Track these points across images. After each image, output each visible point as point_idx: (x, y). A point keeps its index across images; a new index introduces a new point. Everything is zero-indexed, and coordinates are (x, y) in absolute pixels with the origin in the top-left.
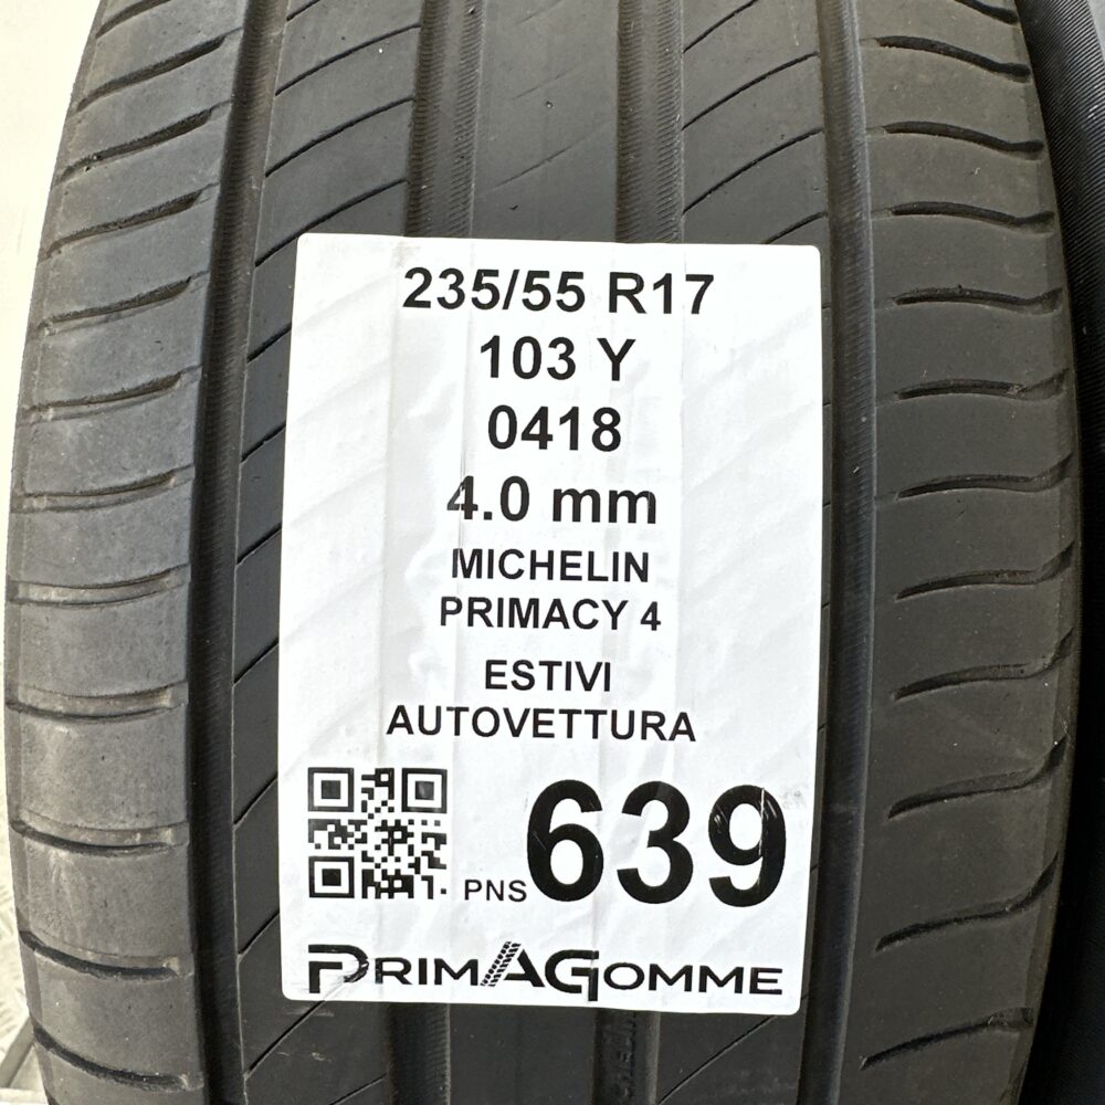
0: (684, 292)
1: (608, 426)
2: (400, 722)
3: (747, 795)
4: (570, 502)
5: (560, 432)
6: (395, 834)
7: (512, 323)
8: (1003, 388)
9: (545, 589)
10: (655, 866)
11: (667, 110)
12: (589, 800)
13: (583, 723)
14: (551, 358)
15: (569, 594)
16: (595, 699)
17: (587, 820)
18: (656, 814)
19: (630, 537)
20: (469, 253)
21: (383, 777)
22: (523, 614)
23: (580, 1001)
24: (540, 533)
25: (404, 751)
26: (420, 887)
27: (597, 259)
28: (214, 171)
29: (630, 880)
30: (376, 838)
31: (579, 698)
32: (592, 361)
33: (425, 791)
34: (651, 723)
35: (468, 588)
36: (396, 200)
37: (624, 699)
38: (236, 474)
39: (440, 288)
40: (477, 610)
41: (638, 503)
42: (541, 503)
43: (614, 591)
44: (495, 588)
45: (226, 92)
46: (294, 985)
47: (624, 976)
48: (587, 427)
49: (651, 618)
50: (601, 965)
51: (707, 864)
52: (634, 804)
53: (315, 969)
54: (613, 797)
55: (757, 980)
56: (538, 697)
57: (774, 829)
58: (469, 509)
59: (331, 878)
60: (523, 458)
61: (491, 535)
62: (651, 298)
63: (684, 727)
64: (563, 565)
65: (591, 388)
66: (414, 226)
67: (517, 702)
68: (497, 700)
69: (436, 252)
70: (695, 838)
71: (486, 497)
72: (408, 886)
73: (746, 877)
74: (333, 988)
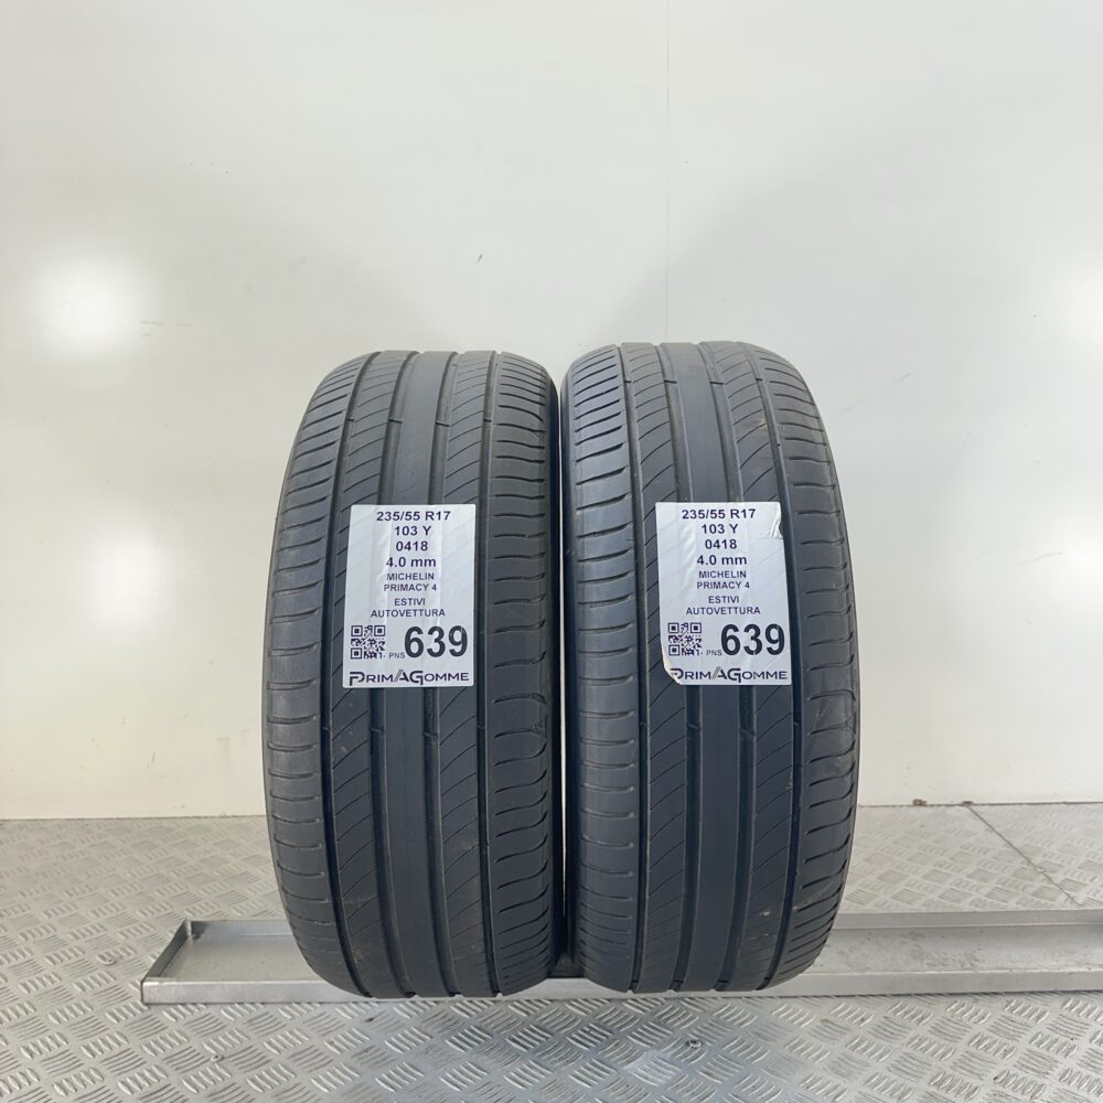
0: (443, 515)
1: (425, 546)
2: (374, 614)
3: (458, 628)
4: (415, 562)
5: (413, 547)
6: (372, 642)
7: (402, 523)
8: (523, 536)
9: (409, 582)
10: (436, 648)
11: (442, 474)
12: (420, 631)
13: (418, 612)
14: (411, 531)
15: (415, 583)
16: (420, 607)
17: (419, 636)
18: (436, 634)
19: (429, 570)
20: (392, 508)
21: (369, 627)
22: (404, 588)
23: (418, 685)
24: (408, 569)
25: (375, 621)
26: (378, 655)
27: (422, 509)
28: (331, 491)
29: (430, 651)
30: (367, 643)
31: (417, 607)
32: (421, 531)
33: (380, 631)
34: (434, 612)
35: (393, 582)
36: (376, 497)
37: (429, 607)
38: (336, 558)
39: (385, 516)
40: (393, 587)
41: (432, 562)
42: (408, 563)
43: (426, 582)
44: (397, 582)
45: (333, 473)
46: (346, 684)
47: (429, 677)
48: (420, 545)
49: (434, 588)
50: (424, 675)
51: (449, 646)
52: (431, 632)
53: (351, 678)
54: (426, 630)
55: (462, 676)
56: (407, 607)
57: (464, 636)
58: (391, 564)
59: (356, 653)
60: (404, 553)
61: (397, 570)
62: (436, 517)
63: (442, 612)
64: (414, 576)
65: (421, 537)
66: (380, 502)
67: (402, 608)
68: (397, 608)
69: (383, 508)
70: (445, 639)
71: (395, 562)
72: (375, 655)
73: (458, 649)
74: (356, 684)
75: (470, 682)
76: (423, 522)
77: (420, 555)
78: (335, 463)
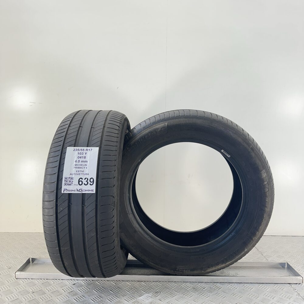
0: (90, 150)
1: (85, 157)
2: (71, 174)
3: (92, 178)
4: (82, 161)
5: (82, 157)
6: (70, 181)
7: (80, 152)
8: (111, 155)
9: (80, 166)
10: (86, 183)
11: (91, 140)
12: (82, 179)
13: (82, 174)
14: (82, 154)
15: (82, 167)
16: (83, 173)
17: (82, 180)
18: (86, 180)
19: (86, 163)
20: (77, 148)
21: (69, 178)
22: (79, 168)
23: (81, 193)
24: (80, 163)
25: (71, 176)
26: (71, 185)
27: (85, 148)
28: (62, 144)
29: (84, 184)
30: (69, 182)
31: (82, 173)
32: (84, 154)
33: (72, 179)
34: (86, 174)
35: (76, 166)
36: (73, 145)
37: (85, 173)
38: (62, 160)
39: (76, 150)
40: (76, 168)
41: (86, 161)
42: (80, 161)
43: (84, 166)
44: (77, 166)
45: (64, 139)
46: (62, 192)
47: (84, 191)
48: (84, 157)
49: (87, 168)
50: (82, 190)
51: (89, 183)
52: (85, 179)
53: (64, 190)
54: (84, 179)
55: (92, 190)
56: (79, 173)
57: (93, 180)
58: (76, 162)
59: (66, 184)
60: (80, 159)
61: (77, 163)
62: (88, 150)
63: (88, 174)
64: (81, 165)
65: (84, 155)
66: (74, 146)
67: (78, 173)
68: (77, 173)
69: (75, 148)
70: (89, 181)
71: (77, 161)
72: (70, 185)
73: (92, 183)
74: (65, 192)
75: (94, 192)
76: (85, 151)
77: (84, 160)
78: (64, 136)
